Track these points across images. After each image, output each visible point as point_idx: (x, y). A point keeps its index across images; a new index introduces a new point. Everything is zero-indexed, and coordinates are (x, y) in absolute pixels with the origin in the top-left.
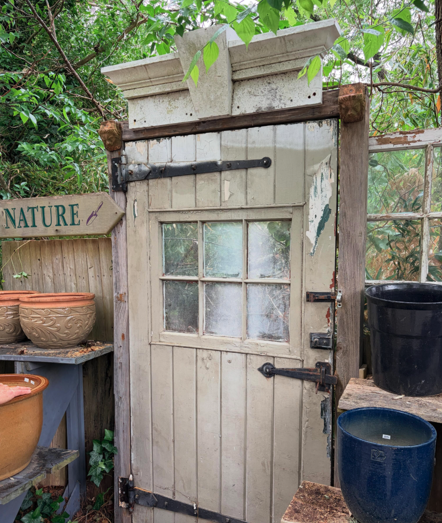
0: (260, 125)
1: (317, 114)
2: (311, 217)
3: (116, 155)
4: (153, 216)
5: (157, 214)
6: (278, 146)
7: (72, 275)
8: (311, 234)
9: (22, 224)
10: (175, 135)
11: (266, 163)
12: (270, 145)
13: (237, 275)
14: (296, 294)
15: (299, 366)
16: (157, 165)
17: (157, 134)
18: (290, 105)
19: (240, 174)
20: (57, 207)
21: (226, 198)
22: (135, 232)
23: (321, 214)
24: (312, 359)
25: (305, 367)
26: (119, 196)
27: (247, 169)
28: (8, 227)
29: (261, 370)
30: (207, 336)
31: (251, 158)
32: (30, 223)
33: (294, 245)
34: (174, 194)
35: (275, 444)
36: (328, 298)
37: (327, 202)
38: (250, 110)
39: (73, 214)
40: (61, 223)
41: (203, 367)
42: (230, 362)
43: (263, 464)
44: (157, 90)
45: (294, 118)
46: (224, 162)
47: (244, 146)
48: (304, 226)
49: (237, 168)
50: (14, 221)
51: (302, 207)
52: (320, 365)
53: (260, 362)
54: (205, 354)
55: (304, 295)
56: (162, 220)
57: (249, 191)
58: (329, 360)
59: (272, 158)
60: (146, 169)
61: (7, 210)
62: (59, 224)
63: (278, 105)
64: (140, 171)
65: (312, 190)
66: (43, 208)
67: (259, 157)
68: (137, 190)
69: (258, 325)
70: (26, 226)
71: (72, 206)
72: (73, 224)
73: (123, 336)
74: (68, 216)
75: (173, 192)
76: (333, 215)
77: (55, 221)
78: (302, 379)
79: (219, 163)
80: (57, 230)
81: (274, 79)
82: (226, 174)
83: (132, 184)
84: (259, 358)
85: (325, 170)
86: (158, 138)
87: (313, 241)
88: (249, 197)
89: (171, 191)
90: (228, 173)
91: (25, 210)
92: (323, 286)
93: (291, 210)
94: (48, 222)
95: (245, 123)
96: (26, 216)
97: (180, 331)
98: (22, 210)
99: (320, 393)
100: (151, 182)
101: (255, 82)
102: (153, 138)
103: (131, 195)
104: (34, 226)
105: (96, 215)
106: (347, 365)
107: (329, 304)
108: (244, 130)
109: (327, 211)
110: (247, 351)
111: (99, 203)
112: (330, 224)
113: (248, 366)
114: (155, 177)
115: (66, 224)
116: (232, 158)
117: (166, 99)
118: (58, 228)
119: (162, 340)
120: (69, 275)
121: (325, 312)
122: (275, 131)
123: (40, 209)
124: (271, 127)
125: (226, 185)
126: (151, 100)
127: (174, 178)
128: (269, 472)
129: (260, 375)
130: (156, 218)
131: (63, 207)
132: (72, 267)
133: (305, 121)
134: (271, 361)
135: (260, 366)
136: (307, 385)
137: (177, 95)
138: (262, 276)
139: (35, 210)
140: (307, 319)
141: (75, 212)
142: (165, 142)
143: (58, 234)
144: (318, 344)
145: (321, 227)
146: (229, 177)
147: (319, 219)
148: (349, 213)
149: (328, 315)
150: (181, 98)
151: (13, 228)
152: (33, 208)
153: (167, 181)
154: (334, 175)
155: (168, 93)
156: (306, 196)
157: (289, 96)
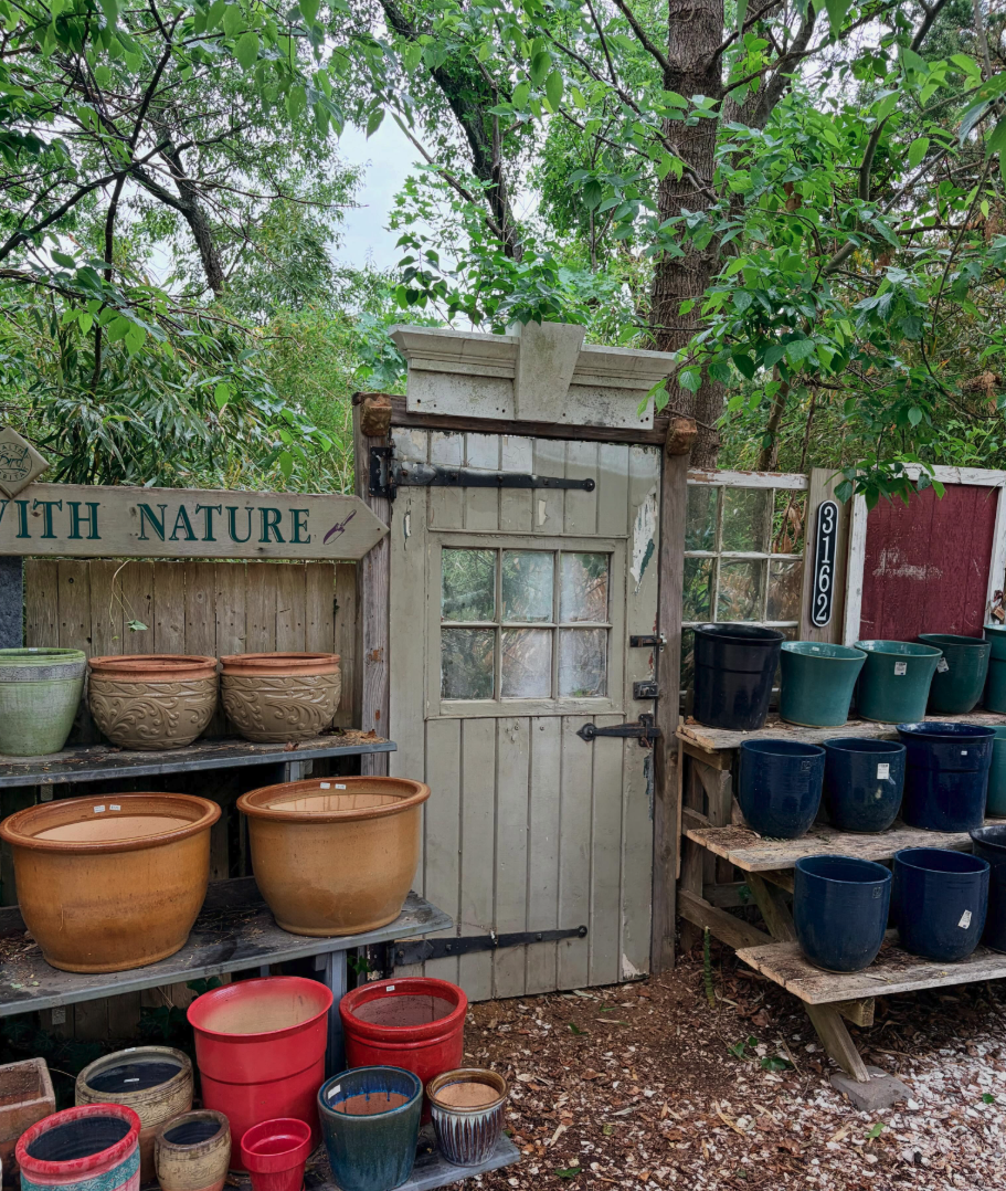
0: (582, 440)
1: (643, 440)
2: (635, 552)
3: (377, 443)
4: (435, 537)
5: (441, 536)
6: (602, 467)
7: (236, 623)
8: (635, 571)
9: (182, 534)
10: (473, 431)
11: (587, 485)
12: (594, 465)
13: (545, 619)
14: (617, 638)
15: (621, 722)
16: (446, 468)
17: (445, 425)
18: (621, 425)
19: (558, 494)
20: (265, 511)
21: (541, 523)
22: (405, 559)
23: (645, 549)
24: (635, 711)
25: (628, 721)
26: (380, 505)
27: (565, 489)
28: (144, 537)
29: (580, 733)
30: (505, 700)
31: (571, 477)
32: (200, 533)
33: (617, 583)
34: (469, 510)
35: (595, 820)
36: (655, 643)
37: (650, 537)
38: (578, 422)
39: (297, 525)
40: (272, 536)
41: (508, 741)
42: (542, 729)
43: (582, 849)
44: (464, 370)
45: (620, 438)
46: (539, 477)
47: (563, 461)
48: (627, 562)
49: (556, 487)
50: (160, 529)
51: (626, 541)
52: (644, 718)
53: (579, 724)
54: (509, 724)
55: (628, 639)
56: (448, 544)
57: (568, 515)
58: (651, 712)
59: (595, 479)
60: (430, 470)
61: (146, 508)
62: (266, 539)
63: (609, 422)
64: (421, 472)
65: (637, 522)
66: (233, 510)
67: (582, 478)
68: (410, 499)
69: (569, 679)
70: (191, 537)
71: (296, 512)
72: (296, 540)
73: (378, 714)
74: (286, 527)
75: (469, 506)
76: (656, 551)
77: (257, 532)
78: (624, 737)
79: (534, 477)
80: (261, 549)
81: (605, 392)
82: (540, 492)
83: (403, 489)
84: (578, 719)
85: (649, 502)
86: (447, 431)
87: (637, 579)
88: (568, 524)
89: (464, 506)
90: (543, 491)
91: (190, 512)
92: (645, 629)
93: (613, 542)
94: (241, 533)
95: (566, 435)
96: (192, 520)
97: (465, 698)
98: (182, 509)
99: (642, 750)
100: (434, 489)
101: (586, 390)
102: (438, 429)
103: (400, 504)
104: (209, 537)
105: (342, 530)
106: (668, 714)
107: (652, 649)
108: (562, 443)
109: (651, 546)
110: (561, 712)
111: (349, 511)
112: (654, 560)
113: (565, 730)
114: (443, 484)
115: (281, 540)
116: (548, 474)
117: (470, 383)
118: (263, 545)
119: (444, 712)
120: (229, 623)
121: (648, 658)
122: (598, 449)
123: (225, 512)
124: (595, 444)
125: (541, 506)
126: (447, 378)
127: (469, 489)
128: (587, 857)
129: (579, 738)
130: (439, 540)
131: (277, 512)
132: (236, 610)
133: (631, 444)
134: (590, 721)
135: (579, 728)
136: (630, 742)
137: (486, 381)
138: (576, 619)
139: (214, 512)
140: (630, 666)
141: (301, 522)
142: (457, 438)
143: (264, 555)
144: (643, 694)
145: (645, 564)
146: (545, 497)
147: (643, 555)
148: (672, 550)
149: (651, 661)
150: (491, 386)
151: (157, 539)
152: (209, 509)
153: (458, 491)
154: (657, 507)
155: (473, 376)
156: (629, 529)
157: (621, 415)
